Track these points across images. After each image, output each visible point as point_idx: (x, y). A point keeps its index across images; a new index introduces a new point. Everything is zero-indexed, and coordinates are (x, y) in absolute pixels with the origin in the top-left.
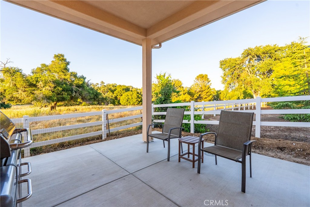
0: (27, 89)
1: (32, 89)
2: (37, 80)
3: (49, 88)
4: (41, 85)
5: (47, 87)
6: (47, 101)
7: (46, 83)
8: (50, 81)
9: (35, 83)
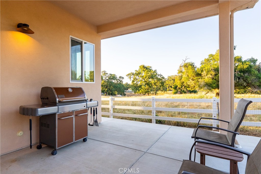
0: (195, 78)
1: (198, 78)
2: (202, 70)
3: (211, 76)
4: (204, 74)
5: (209, 76)
6: (208, 88)
7: (208, 72)
8: (212, 70)
9: (200, 72)
